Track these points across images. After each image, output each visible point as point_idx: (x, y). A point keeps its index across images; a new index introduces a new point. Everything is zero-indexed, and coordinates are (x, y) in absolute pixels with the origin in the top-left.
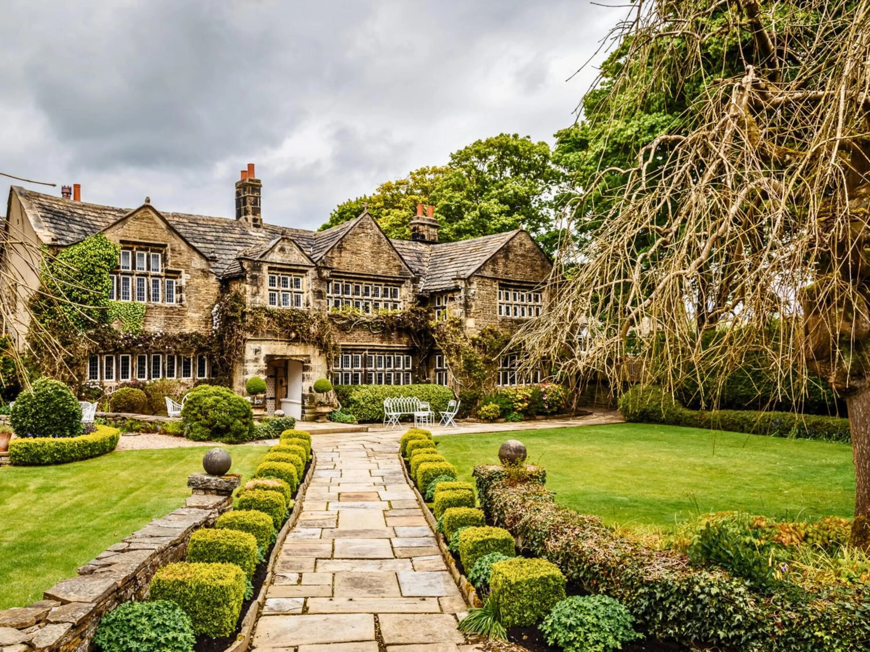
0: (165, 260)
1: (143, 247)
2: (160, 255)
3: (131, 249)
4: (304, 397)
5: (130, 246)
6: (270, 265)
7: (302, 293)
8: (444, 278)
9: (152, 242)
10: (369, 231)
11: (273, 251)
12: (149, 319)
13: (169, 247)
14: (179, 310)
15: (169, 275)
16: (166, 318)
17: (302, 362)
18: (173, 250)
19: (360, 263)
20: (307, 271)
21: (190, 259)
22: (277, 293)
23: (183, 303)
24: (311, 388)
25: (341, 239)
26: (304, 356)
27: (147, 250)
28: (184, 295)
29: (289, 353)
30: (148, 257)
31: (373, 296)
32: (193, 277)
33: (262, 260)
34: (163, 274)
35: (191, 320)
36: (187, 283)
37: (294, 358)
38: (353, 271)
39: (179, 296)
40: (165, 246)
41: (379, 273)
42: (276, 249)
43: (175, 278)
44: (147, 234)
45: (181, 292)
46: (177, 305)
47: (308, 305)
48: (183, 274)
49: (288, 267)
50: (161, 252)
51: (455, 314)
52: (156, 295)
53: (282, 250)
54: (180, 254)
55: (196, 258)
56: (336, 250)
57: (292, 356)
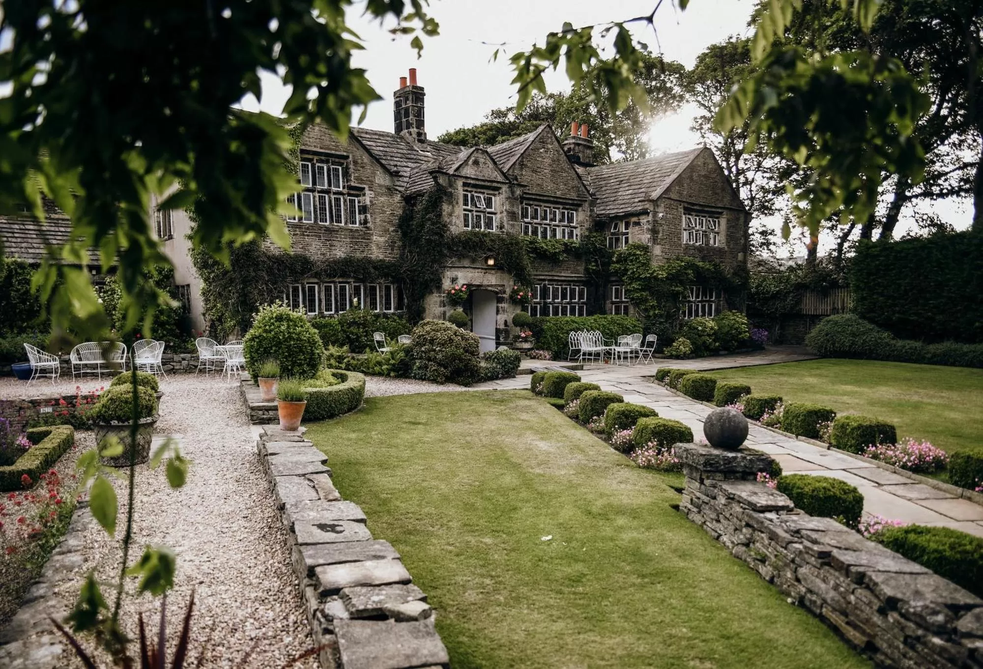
0: (346, 174)
1: (323, 158)
2: (340, 168)
3: (310, 160)
4: (498, 331)
5: (310, 157)
6: (464, 180)
7: (495, 214)
8: (620, 202)
9: (333, 152)
10: (550, 146)
11: (467, 165)
12: (335, 243)
13: (351, 159)
14: (365, 234)
15: (352, 192)
16: (351, 242)
17: (497, 293)
18: (355, 163)
19: (539, 182)
20: (500, 188)
21: (374, 173)
22: (470, 214)
23: (368, 225)
24: (506, 321)
25: (522, 154)
26: (499, 286)
27: (327, 162)
28: (369, 216)
29: (485, 283)
30: (329, 170)
31: (551, 220)
32: (377, 194)
33: (456, 173)
34: (345, 191)
35: (378, 245)
36: (371, 201)
37: (490, 288)
38: (534, 192)
39: (363, 217)
40: (347, 157)
41: (559, 194)
42: (470, 162)
43: (357, 196)
44: (328, 143)
45: (365, 212)
46: (361, 227)
47: (501, 228)
48: (367, 192)
49: (483, 183)
50: (341, 164)
51: (640, 240)
52: (339, 216)
53: (476, 163)
54: (363, 167)
55: (379, 173)
56: (517, 166)
57: (488, 286)
